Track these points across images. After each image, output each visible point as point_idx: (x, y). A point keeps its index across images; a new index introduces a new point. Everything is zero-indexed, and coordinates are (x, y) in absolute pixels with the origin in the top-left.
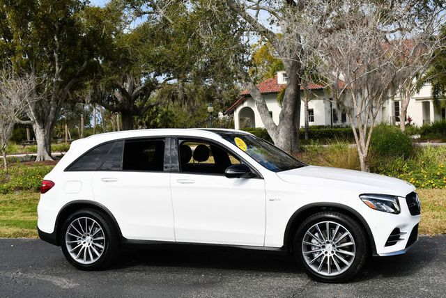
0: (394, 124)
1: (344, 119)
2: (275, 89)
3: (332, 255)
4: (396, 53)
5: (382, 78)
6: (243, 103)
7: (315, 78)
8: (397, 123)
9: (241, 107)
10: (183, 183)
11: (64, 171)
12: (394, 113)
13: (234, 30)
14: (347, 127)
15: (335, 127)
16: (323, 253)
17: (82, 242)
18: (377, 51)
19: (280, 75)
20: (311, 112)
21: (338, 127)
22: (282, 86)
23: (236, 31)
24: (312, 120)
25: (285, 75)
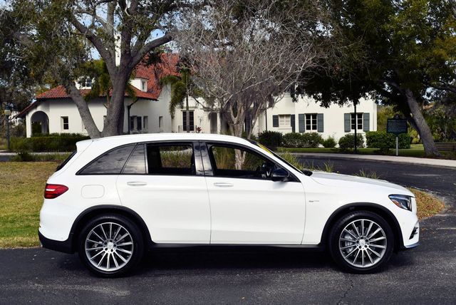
3: (365, 249)
10: (220, 186)
11: (76, 174)
16: (358, 247)
17: (104, 248)
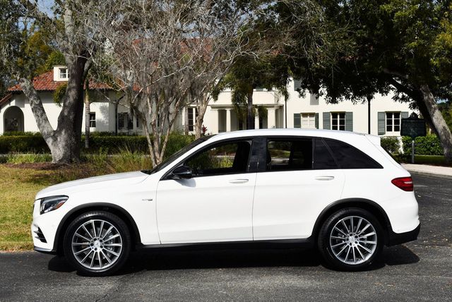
0: (187, 133)
1: (130, 126)
2: (50, 87)
4: (195, 58)
5: (180, 83)
6: (10, 101)
7: (108, 79)
8: (190, 133)
9: (8, 106)
12: (187, 122)
13: (7, 15)
14: (134, 135)
15: (120, 135)
18: (176, 54)
19: (56, 70)
20: (92, 115)
21: (124, 134)
22: (59, 83)
23: (10, 16)
24: (94, 126)
25: (63, 71)
